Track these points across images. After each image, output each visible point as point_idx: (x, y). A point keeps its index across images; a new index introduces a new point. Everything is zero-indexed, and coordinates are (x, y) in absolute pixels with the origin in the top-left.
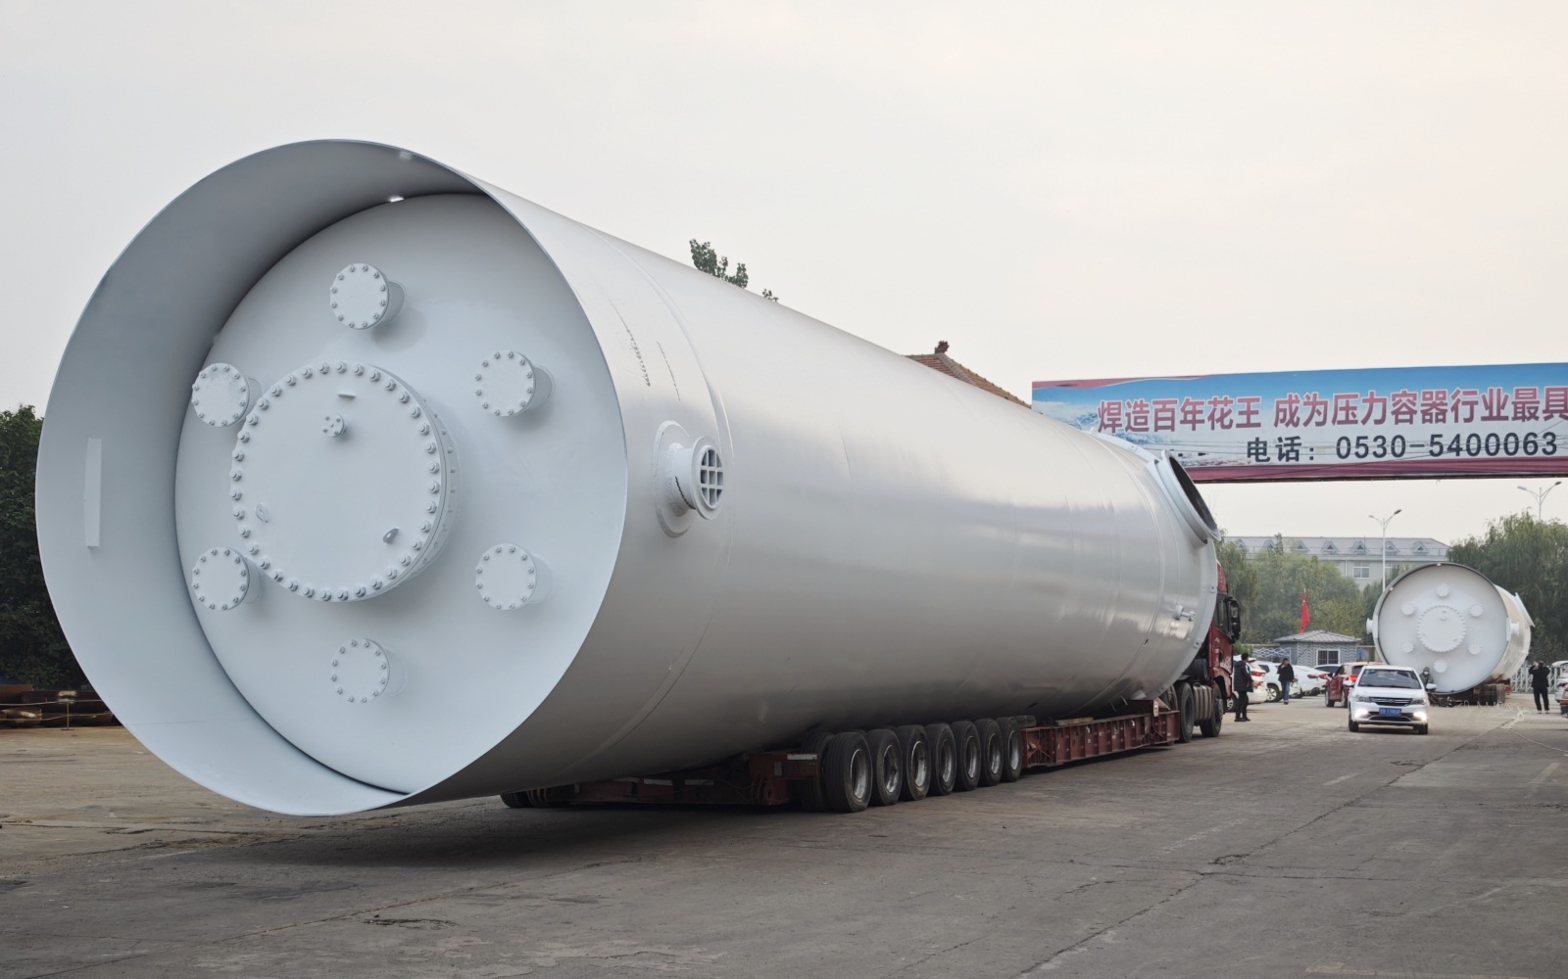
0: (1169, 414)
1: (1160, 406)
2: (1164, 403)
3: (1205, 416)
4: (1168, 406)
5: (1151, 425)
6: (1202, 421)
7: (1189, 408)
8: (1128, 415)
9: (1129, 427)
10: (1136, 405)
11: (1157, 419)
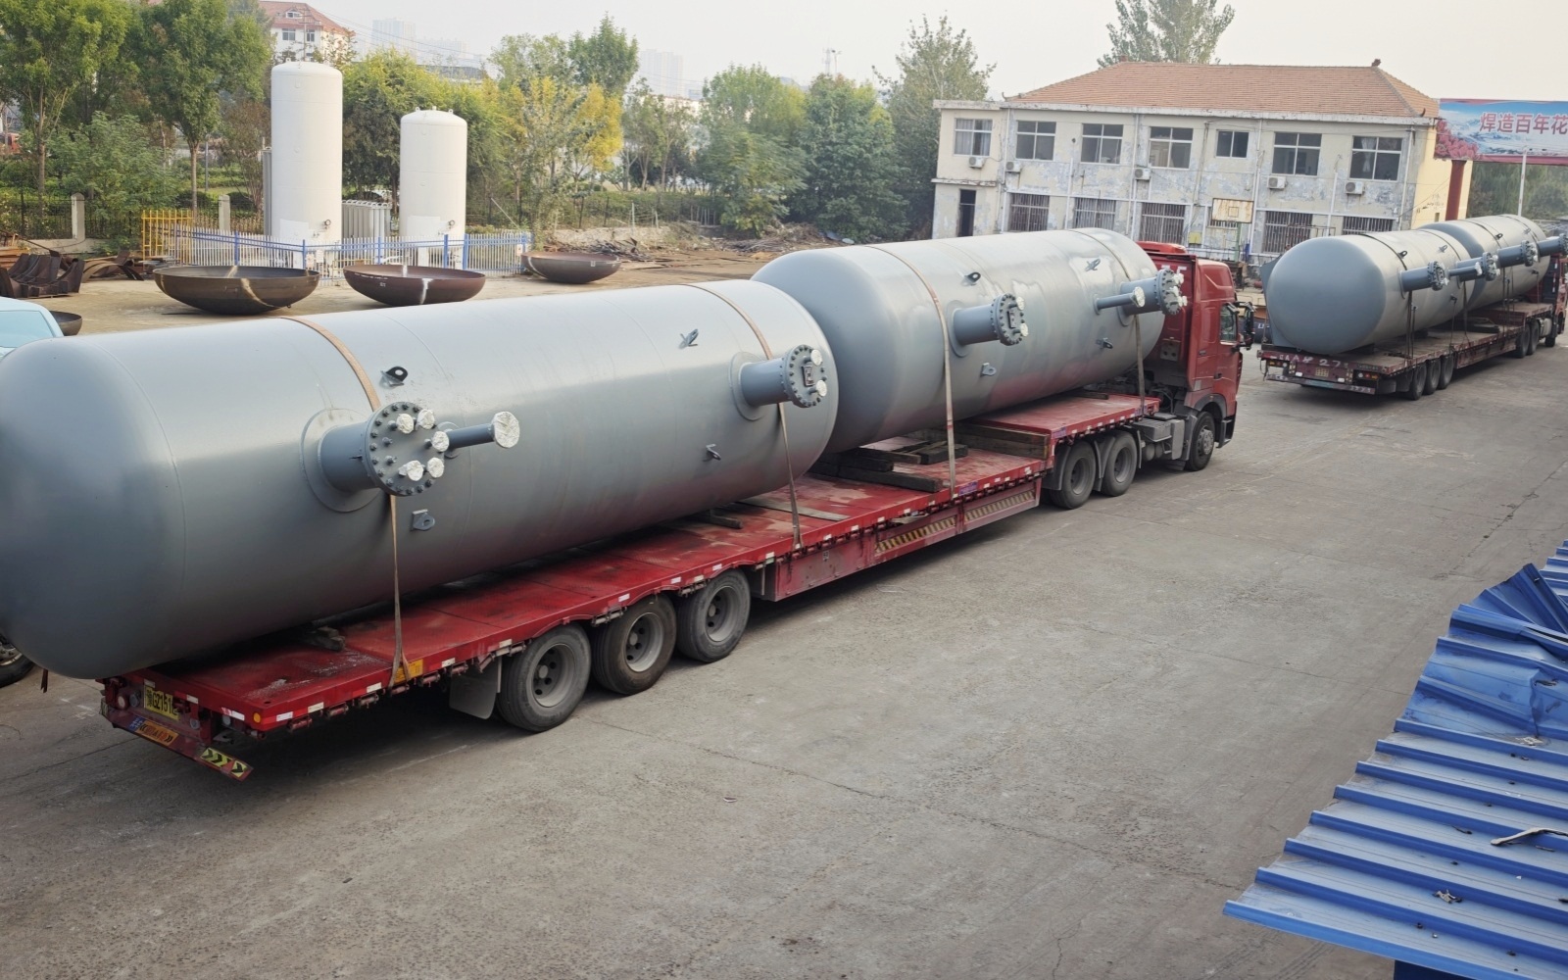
0: (1527, 123)
1: (1521, 118)
2: (1524, 116)
3: (1549, 126)
4: (1526, 118)
5: (1514, 129)
6: (1547, 129)
7: (1540, 120)
8: (1500, 122)
9: (1499, 129)
10: (1506, 116)
11: (1518, 125)
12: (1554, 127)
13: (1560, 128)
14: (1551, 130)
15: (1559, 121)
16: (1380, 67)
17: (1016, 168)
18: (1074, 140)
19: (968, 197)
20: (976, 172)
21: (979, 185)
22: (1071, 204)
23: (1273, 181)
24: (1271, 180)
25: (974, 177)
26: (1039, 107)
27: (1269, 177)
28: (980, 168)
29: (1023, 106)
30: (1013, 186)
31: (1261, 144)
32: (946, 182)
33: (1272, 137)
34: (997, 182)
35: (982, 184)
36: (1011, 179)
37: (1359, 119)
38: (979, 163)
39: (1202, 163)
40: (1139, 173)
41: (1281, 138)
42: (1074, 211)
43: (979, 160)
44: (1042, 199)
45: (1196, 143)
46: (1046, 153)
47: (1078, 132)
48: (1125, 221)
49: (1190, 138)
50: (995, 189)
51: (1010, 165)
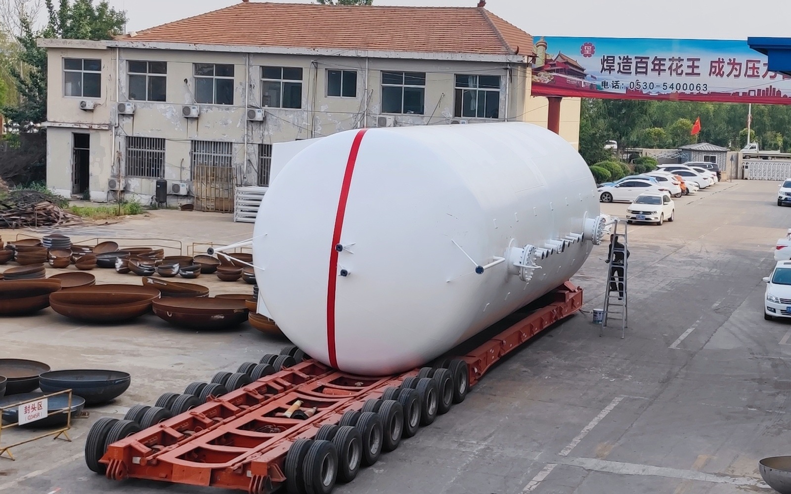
12: (670, 68)
13: (676, 70)
14: (668, 72)
15: (675, 63)
16: (486, 7)
17: (129, 110)
18: (186, 80)
19: (81, 142)
20: (89, 115)
21: (91, 128)
22: (188, 147)
23: (382, 118)
25: (84, 121)
26: (147, 47)
27: (377, 116)
28: (92, 111)
29: (131, 46)
30: (129, 128)
31: (369, 83)
32: (57, 125)
33: (379, 76)
34: (110, 125)
35: (96, 127)
36: (127, 121)
37: (458, 57)
38: (89, 106)
39: (314, 103)
40: (251, 114)
41: (388, 77)
42: (191, 153)
43: (90, 102)
44: (160, 143)
45: (306, 82)
46: (158, 93)
47: (189, 73)
48: (243, 164)
49: (301, 78)
50: (110, 132)
51: (121, 107)
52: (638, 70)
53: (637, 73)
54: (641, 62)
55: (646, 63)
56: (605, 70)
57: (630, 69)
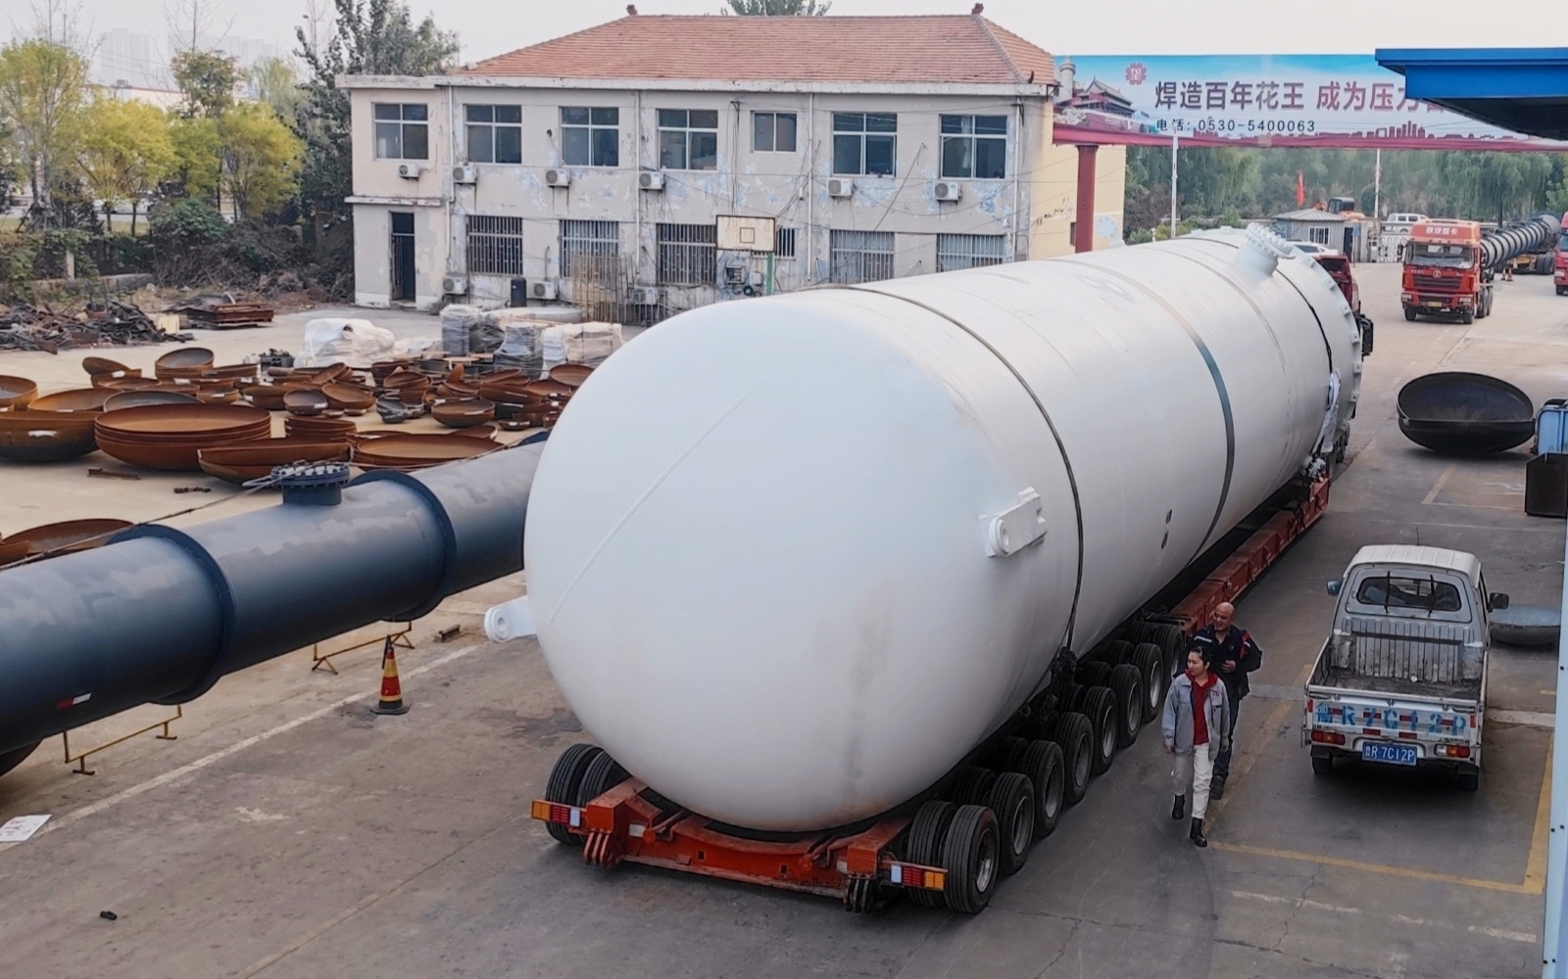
12: (1259, 98)
13: (1267, 101)
14: (1255, 104)
15: (1266, 90)
16: (984, 14)
17: (468, 177)
18: (549, 132)
19: (403, 225)
20: (412, 185)
21: (415, 204)
22: (556, 229)
23: (835, 186)
24: (831, 183)
25: (407, 191)
26: (493, 84)
27: (828, 179)
28: (416, 179)
29: (469, 82)
30: (470, 204)
31: (816, 131)
32: (367, 201)
33: (829, 120)
34: (442, 201)
35: (421, 202)
36: (465, 194)
37: (945, 89)
38: (412, 173)
39: (736, 163)
40: (645, 180)
41: (841, 120)
42: (560, 239)
43: (413, 166)
44: (516, 224)
45: (723, 132)
46: (510, 152)
47: (554, 121)
48: (634, 253)
49: (715, 126)
50: (442, 210)
51: (458, 173)
52: (1212, 102)
53: (1209, 106)
54: (1216, 90)
55: (1224, 91)
56: (1162, 103)
57: (1199, 101)
